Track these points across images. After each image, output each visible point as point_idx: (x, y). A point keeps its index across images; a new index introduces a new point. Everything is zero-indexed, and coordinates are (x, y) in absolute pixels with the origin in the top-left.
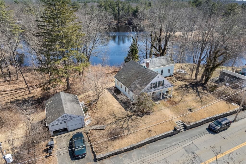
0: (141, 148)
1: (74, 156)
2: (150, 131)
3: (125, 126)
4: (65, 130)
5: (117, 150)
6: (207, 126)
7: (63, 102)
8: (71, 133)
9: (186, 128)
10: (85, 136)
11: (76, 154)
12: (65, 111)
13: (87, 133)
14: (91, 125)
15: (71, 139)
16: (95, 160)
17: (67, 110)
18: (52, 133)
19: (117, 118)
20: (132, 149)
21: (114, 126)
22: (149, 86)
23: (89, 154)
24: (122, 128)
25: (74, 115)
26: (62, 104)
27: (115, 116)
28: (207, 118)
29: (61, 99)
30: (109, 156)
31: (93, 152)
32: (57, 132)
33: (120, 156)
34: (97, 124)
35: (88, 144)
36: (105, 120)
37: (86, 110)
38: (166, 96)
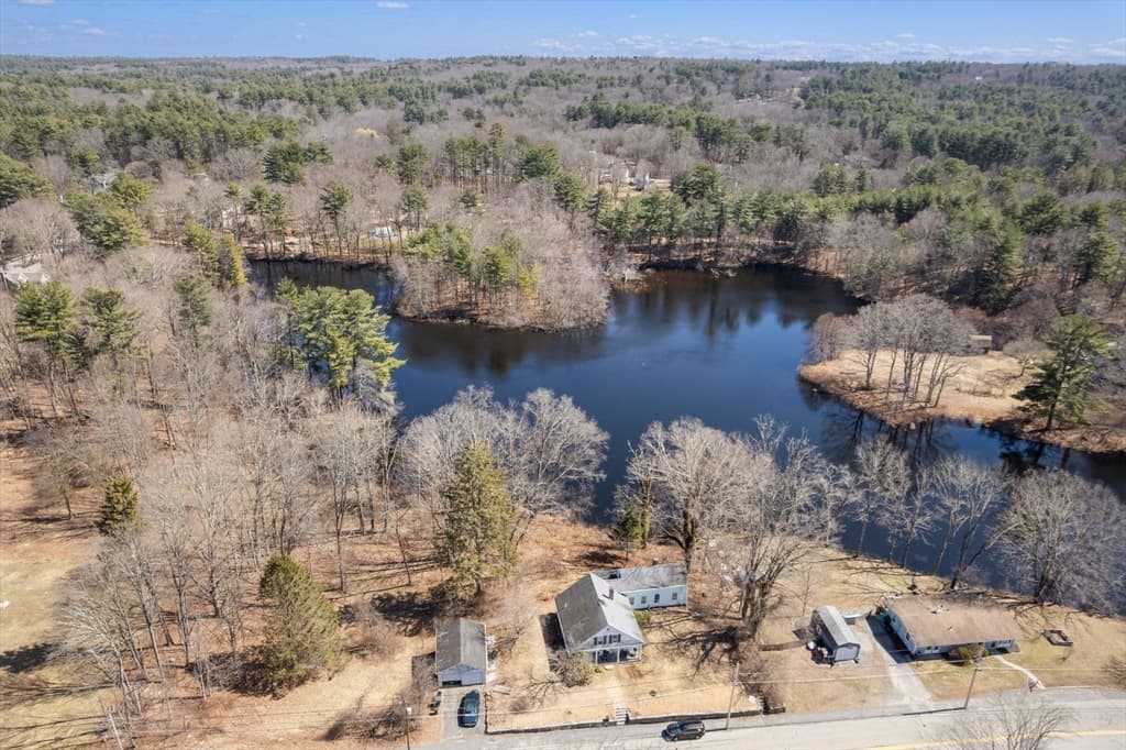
0: (548, 733)
1: (462, 722)
2: (570, 713)
3: (540, 696)
4: (458, 683)
5: (514, 728)
6: (664, 726)
7: (462, 641)
8: (466, 688)
9: (628, 722)
10: (482, 698)
11: (465, 720)
12: (462, 659)
13: (486, 695)
14: (495, 683)
15: (464, 699)
16: (486, 732)
17: (465, 657)
18: (441, 685)
19: (533, 681)
20: (535, 731)
21: (524, 693)
22: (591, 640)
23: (480, 724)
24: (533, 698)
25: (472, 665)
26: (459, 645)
27: (531, 677)
28: (673, 714)
29: (459, 634)
30: (503, 732)
31: (486, 723)
32: (446, 684)
33: (516, 736)
34: (503, 683)
35: (482, 714)
36: (516, 679)
37: (492, 656)
38: (632, 655)
